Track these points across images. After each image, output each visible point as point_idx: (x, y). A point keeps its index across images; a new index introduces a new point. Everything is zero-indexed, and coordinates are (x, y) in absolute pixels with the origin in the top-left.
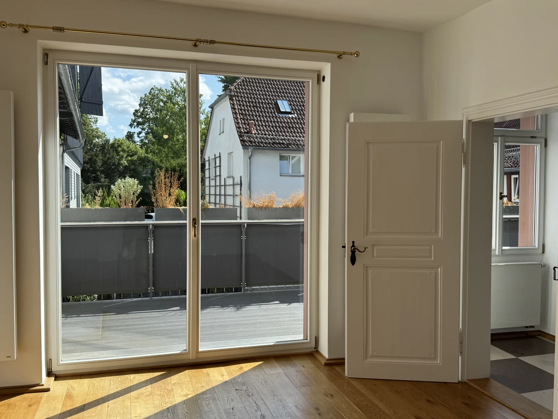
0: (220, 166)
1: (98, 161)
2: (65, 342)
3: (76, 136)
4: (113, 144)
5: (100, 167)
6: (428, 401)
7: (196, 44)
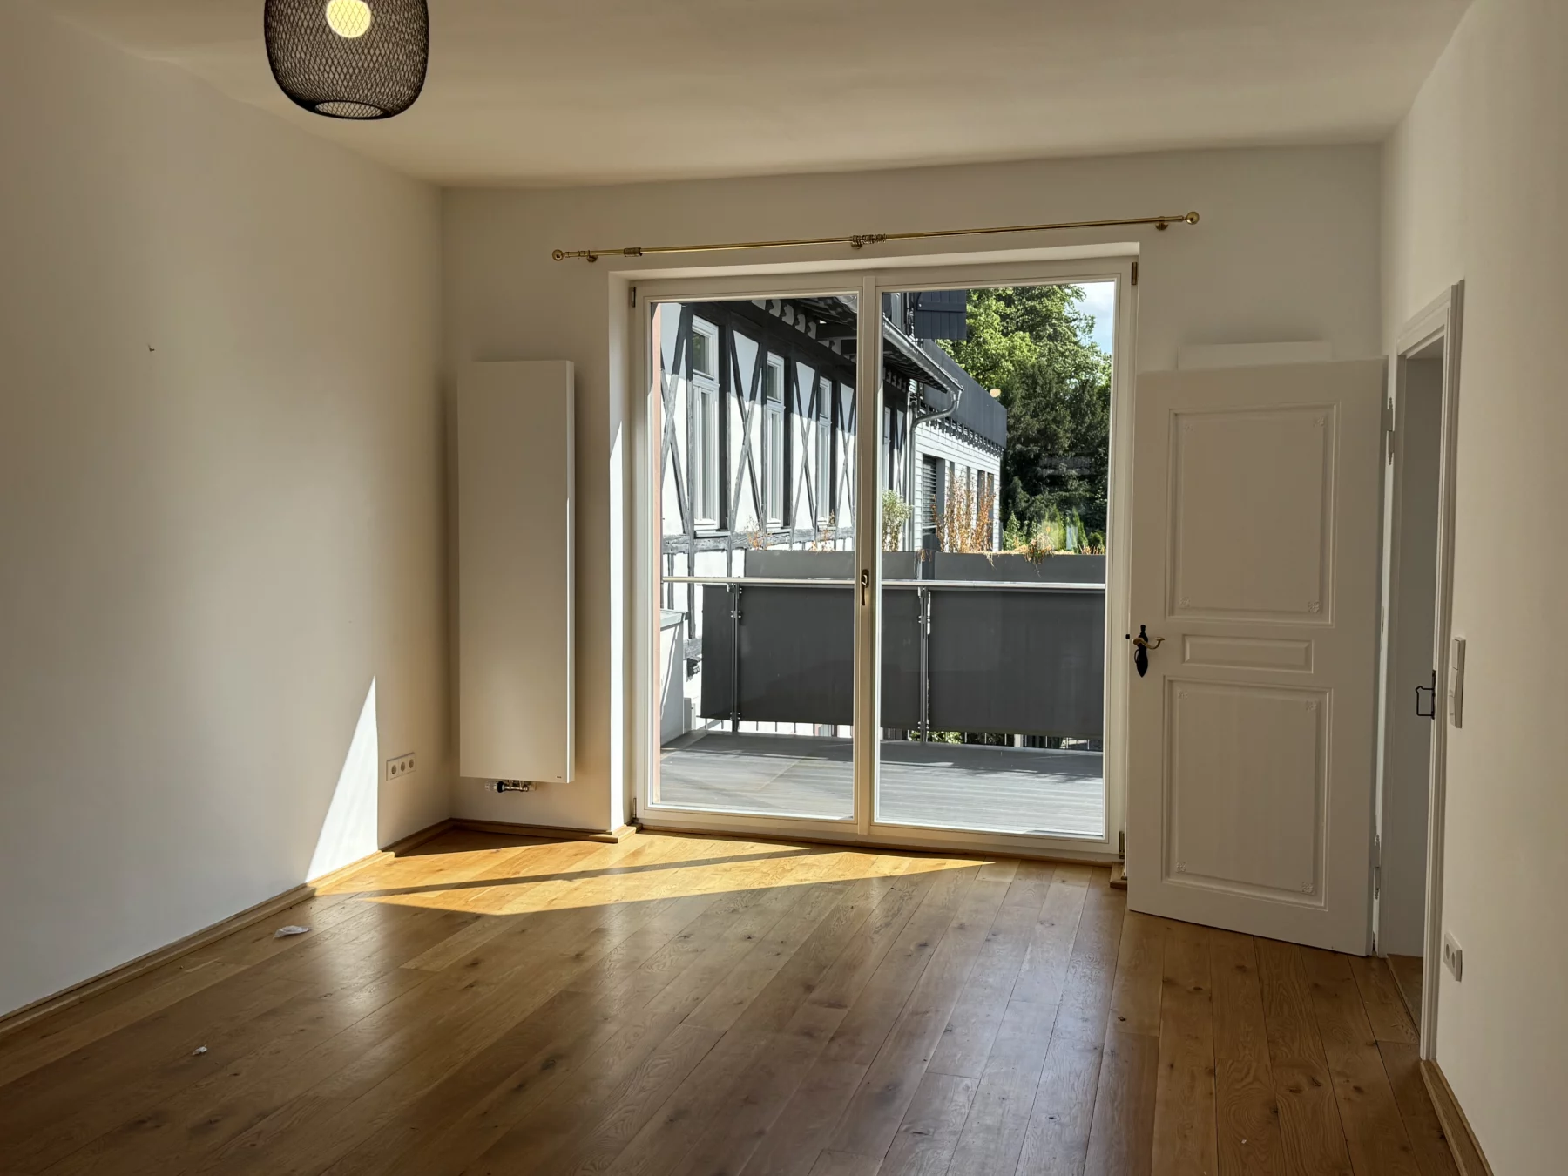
1: (1061, 434)
7: (858, 243)
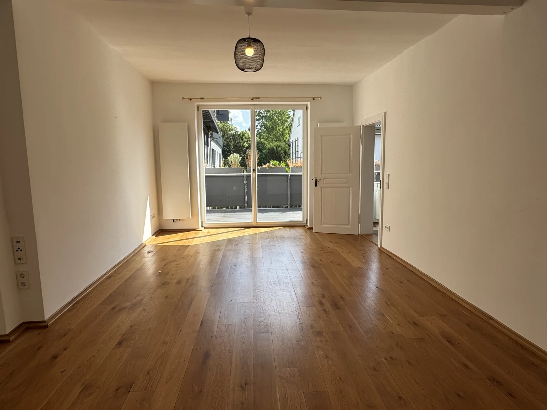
0: (298, 146)
2: (207, 219)
3: (217, 132)
4: (239, 135)
5: (232, 149)
6: (340, 238)
7: (252, 99)
